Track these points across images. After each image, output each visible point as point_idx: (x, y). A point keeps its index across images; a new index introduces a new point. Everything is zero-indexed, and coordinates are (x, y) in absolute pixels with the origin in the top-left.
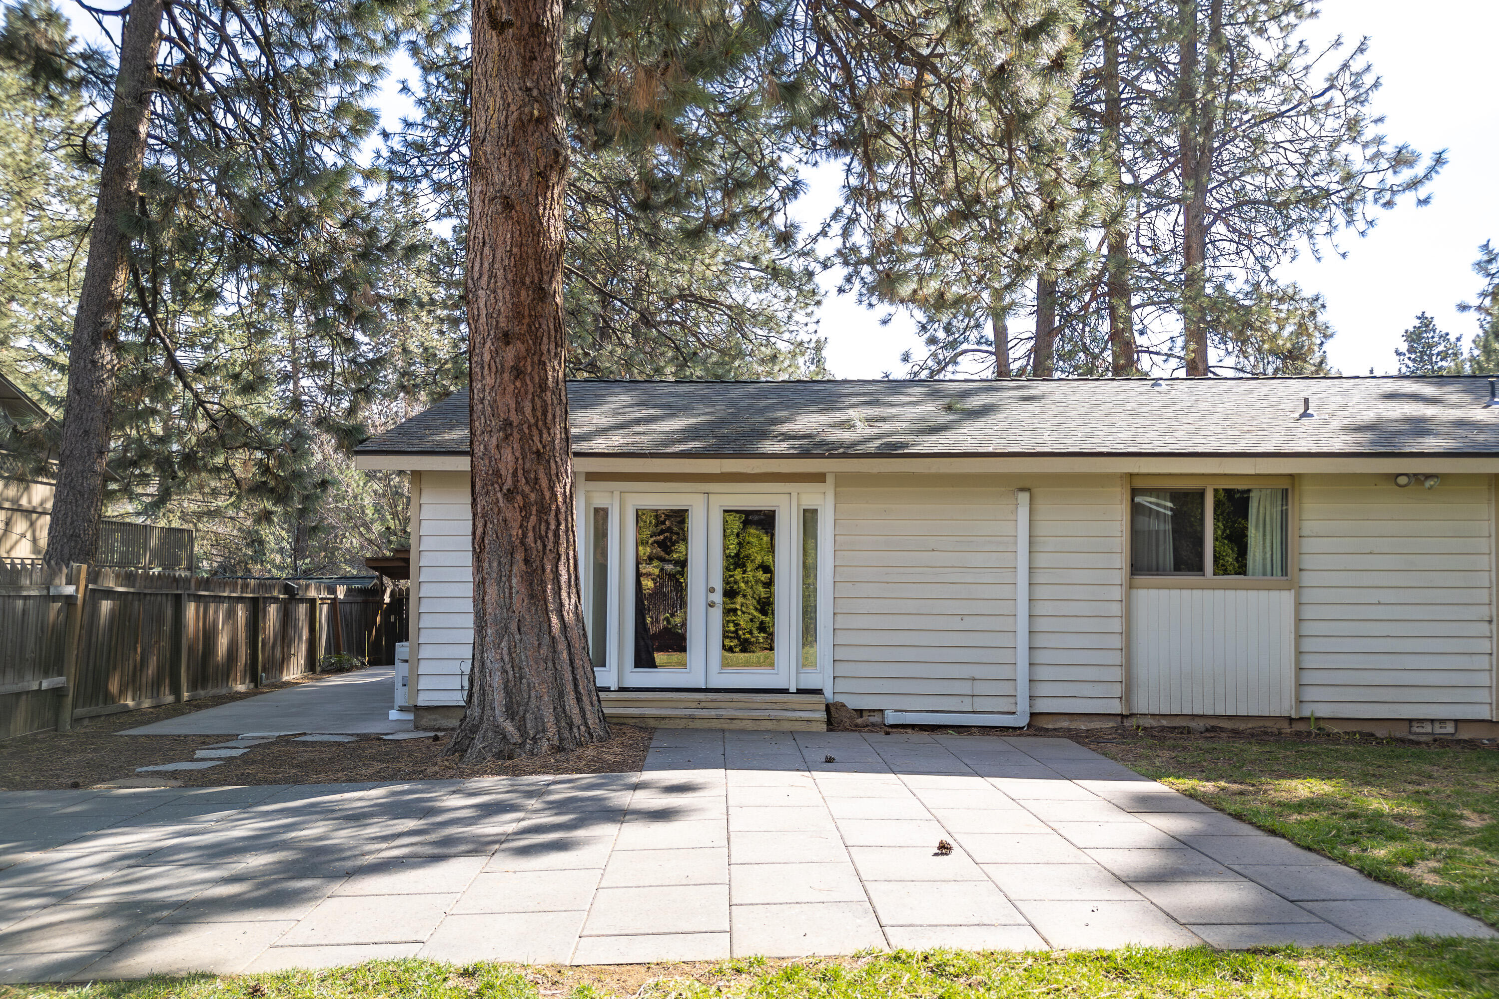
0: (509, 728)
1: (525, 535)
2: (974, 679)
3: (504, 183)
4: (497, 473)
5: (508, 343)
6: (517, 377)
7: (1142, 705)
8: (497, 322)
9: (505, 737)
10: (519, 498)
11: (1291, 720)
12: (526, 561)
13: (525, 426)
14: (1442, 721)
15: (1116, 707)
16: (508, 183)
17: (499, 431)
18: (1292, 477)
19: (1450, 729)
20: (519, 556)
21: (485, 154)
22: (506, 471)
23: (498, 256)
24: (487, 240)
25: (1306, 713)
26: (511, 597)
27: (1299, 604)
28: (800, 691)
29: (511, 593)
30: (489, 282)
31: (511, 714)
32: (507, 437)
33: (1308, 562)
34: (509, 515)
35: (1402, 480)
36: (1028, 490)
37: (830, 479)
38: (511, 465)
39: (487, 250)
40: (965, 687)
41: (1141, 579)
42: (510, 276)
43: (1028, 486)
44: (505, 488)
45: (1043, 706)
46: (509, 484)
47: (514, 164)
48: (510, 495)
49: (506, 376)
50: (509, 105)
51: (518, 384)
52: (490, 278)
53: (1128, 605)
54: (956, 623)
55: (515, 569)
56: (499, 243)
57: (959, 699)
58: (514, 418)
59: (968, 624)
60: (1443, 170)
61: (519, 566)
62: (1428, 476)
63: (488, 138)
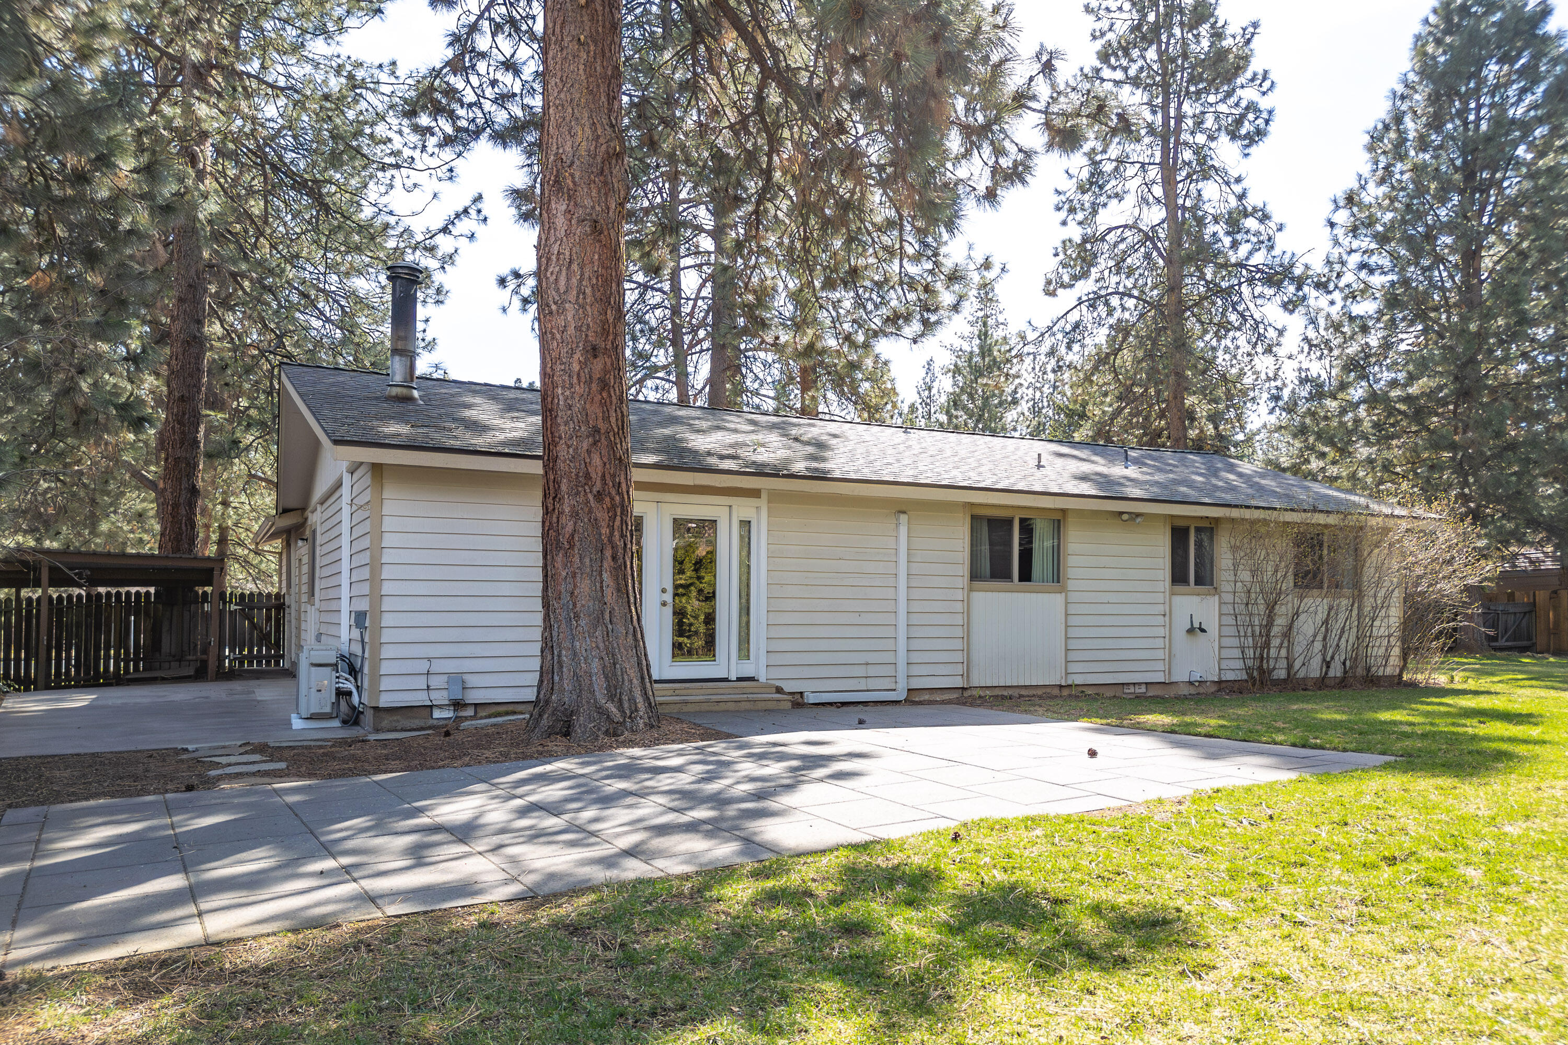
0: (612, 708)
1: (612, 534)
2: (867, 664)
3: (593, 208)
4: (587, 476)
5: (595, 357)
6: (603, 389)
7: (975, 682)
8: (587, 336)
9: (608, 717)
10: (607, 499)
11: (1061, 686)
12: (614, 558)
13: (611, 434)
14: (1140, 684)
15: (958, 682)
16: (598, 208)
17: (588, 437)
18: (1064, 511)
19: (1143, 689)
20: (608, 553)
21: (572, 175)
22: (596, 476)
23: (586, 275)
24: (574, 256)
25: (1070, 682)
26: (602, 591)
27: (1067, 603)
28: (739, 679)
29: (602, 587)
30: (578, 297)
31: (611, 698)
32: (595, 443)
33: (1071, 573)
34: (599, 515)
35: (1125, 517)
36: (904, 512)
37: (764, 495)
38: (600, 469)
39: (575, 267)
40: (860, 671)
41: (977, 584)
42: (598, 294)
43: (904, 509)
44: (595, 490)
45: (916, 684)
46: (598, 486)
47: (603, 191)
48: (599, 496)
49: (594, 386)
50: (598, 137)
51: (605, 394)
52: (578, 294)
53: (968, 602)
54: (855, 619)
55: (605, 565)
56: (586, 262)
57: (856, 680)
58: (602, 426)
59: (866, 619)
60: (1005, 276)
61: (608, 563)
62: (1138, 515)
63: (577, 163)
